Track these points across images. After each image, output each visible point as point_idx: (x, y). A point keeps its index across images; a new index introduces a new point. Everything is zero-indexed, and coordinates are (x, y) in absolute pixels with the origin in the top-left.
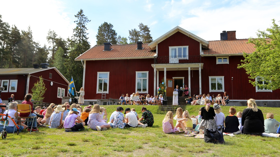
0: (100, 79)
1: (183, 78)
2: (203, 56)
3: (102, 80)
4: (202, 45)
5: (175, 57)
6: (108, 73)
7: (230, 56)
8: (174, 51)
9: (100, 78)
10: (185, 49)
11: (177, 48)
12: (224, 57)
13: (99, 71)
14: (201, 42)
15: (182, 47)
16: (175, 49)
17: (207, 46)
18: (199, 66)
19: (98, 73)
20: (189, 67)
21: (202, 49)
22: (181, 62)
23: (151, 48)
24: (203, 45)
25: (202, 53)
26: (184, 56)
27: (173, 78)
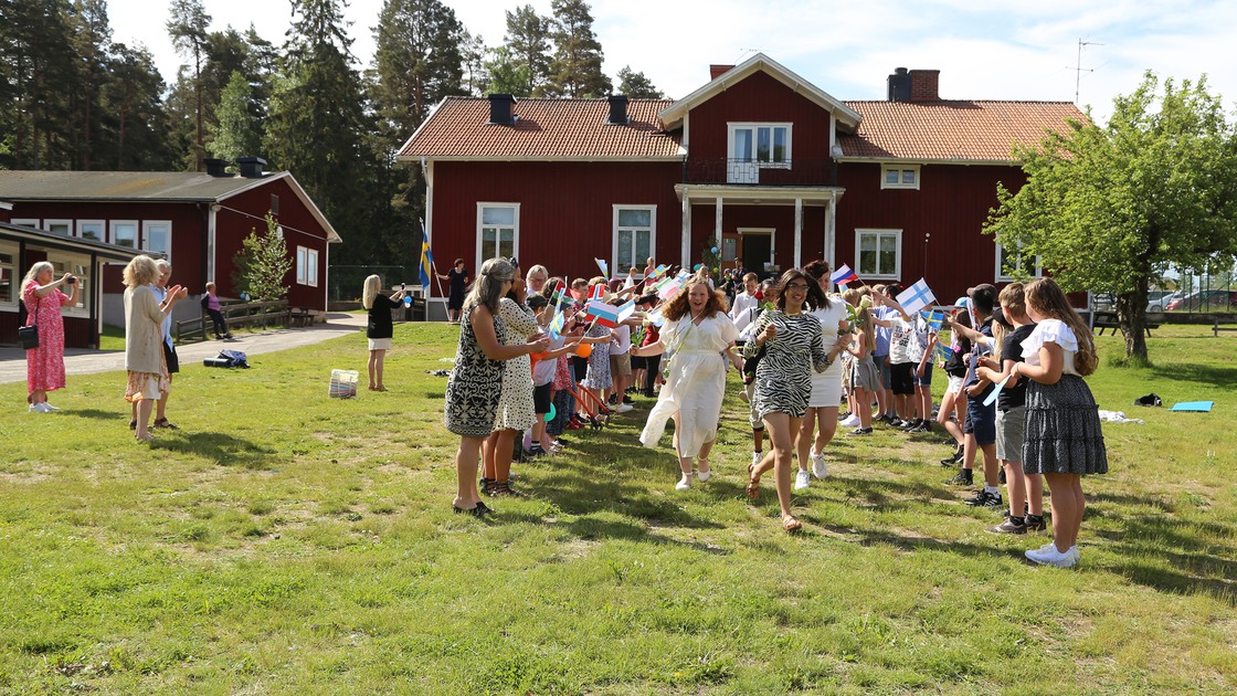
0: (486, 226)
1: (773, 231)
2: (840, 161)
3: (495, 230)
4: (837, 122)
5: (748, 159)
6: (516, 206)
7: (925, 164)
8: (743, 138)
9: (485, 223)
10: (779, 132)
11: (754, 127)
12: (907, 167)
13: (480, 201)
14: (837, 112)
15: (772, 126)
16: (749, 133)
17: (852, 126)
18: (830, 196)
19: (480, 206)
20: (798, 197)
21: (838, 134)
22: (768, 178)
23: (666, 123)
24: (842, 121)
25: (836, 151)
26: (778, 158)
27: (740, 230)
